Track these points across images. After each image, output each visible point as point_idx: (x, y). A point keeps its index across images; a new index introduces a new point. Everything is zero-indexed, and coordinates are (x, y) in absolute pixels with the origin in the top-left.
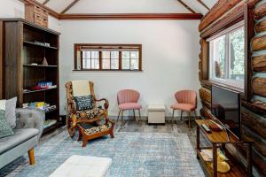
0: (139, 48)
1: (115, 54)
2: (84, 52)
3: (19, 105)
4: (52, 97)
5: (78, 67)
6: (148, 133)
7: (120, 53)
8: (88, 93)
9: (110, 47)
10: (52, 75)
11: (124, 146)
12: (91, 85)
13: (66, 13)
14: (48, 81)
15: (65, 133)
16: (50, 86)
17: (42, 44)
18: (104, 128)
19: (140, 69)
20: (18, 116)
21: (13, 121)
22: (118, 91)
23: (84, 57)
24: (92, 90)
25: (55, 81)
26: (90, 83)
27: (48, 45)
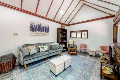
0: (87, 31)
1: (80, 33)
2: (73, 33)
3: (59, 44)
4: (65, 44)
5: (71, 37)
6: (88, 57)
7: (82, 33)
8: (73, 44)
9: (79, 31)
10: (65, 39)
11: (79, 58)
12: (74, 42)
13: (69, 24)
14: (65, 40)
15: (67, 52)
16: (65, 41)
17: (64, 32)
18: (75, 53)
19: (87, 38)
20: (59, 46)
21: (58, 47)
22: (80, 44)
23: (73, 34)
24: (74, 43)
25: (66, 40)
26: (73, 41)
27: (65, 32)
